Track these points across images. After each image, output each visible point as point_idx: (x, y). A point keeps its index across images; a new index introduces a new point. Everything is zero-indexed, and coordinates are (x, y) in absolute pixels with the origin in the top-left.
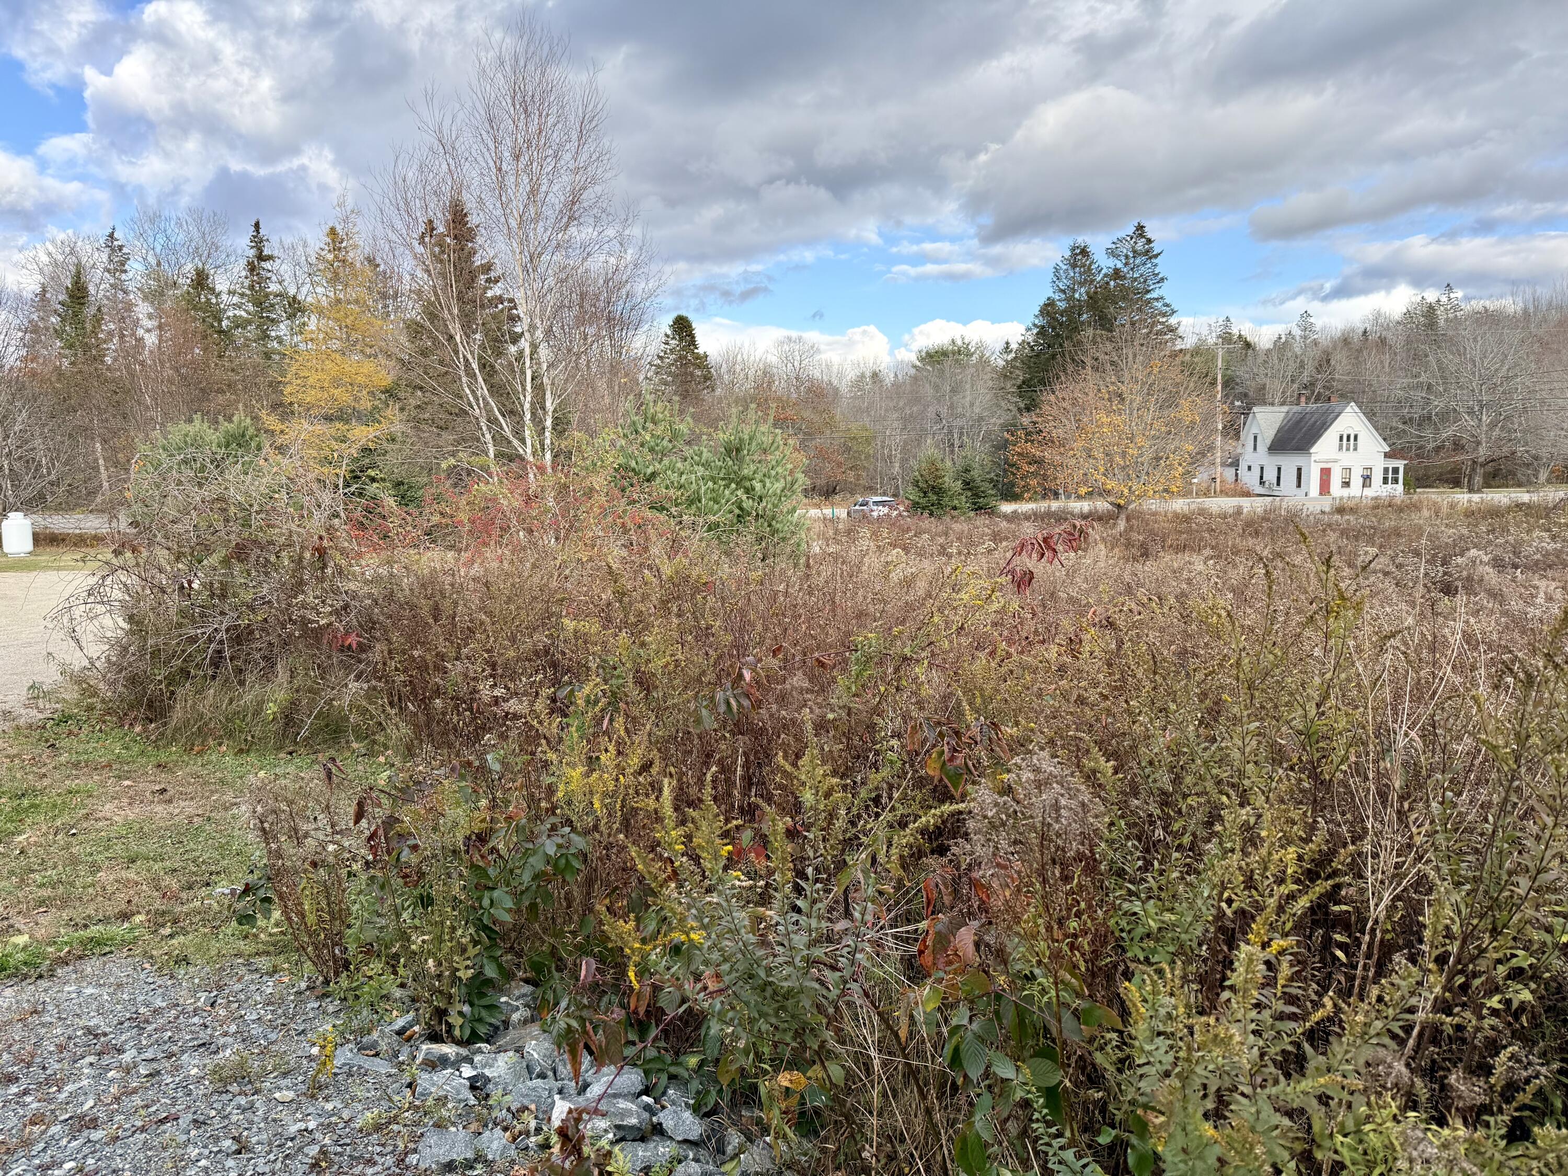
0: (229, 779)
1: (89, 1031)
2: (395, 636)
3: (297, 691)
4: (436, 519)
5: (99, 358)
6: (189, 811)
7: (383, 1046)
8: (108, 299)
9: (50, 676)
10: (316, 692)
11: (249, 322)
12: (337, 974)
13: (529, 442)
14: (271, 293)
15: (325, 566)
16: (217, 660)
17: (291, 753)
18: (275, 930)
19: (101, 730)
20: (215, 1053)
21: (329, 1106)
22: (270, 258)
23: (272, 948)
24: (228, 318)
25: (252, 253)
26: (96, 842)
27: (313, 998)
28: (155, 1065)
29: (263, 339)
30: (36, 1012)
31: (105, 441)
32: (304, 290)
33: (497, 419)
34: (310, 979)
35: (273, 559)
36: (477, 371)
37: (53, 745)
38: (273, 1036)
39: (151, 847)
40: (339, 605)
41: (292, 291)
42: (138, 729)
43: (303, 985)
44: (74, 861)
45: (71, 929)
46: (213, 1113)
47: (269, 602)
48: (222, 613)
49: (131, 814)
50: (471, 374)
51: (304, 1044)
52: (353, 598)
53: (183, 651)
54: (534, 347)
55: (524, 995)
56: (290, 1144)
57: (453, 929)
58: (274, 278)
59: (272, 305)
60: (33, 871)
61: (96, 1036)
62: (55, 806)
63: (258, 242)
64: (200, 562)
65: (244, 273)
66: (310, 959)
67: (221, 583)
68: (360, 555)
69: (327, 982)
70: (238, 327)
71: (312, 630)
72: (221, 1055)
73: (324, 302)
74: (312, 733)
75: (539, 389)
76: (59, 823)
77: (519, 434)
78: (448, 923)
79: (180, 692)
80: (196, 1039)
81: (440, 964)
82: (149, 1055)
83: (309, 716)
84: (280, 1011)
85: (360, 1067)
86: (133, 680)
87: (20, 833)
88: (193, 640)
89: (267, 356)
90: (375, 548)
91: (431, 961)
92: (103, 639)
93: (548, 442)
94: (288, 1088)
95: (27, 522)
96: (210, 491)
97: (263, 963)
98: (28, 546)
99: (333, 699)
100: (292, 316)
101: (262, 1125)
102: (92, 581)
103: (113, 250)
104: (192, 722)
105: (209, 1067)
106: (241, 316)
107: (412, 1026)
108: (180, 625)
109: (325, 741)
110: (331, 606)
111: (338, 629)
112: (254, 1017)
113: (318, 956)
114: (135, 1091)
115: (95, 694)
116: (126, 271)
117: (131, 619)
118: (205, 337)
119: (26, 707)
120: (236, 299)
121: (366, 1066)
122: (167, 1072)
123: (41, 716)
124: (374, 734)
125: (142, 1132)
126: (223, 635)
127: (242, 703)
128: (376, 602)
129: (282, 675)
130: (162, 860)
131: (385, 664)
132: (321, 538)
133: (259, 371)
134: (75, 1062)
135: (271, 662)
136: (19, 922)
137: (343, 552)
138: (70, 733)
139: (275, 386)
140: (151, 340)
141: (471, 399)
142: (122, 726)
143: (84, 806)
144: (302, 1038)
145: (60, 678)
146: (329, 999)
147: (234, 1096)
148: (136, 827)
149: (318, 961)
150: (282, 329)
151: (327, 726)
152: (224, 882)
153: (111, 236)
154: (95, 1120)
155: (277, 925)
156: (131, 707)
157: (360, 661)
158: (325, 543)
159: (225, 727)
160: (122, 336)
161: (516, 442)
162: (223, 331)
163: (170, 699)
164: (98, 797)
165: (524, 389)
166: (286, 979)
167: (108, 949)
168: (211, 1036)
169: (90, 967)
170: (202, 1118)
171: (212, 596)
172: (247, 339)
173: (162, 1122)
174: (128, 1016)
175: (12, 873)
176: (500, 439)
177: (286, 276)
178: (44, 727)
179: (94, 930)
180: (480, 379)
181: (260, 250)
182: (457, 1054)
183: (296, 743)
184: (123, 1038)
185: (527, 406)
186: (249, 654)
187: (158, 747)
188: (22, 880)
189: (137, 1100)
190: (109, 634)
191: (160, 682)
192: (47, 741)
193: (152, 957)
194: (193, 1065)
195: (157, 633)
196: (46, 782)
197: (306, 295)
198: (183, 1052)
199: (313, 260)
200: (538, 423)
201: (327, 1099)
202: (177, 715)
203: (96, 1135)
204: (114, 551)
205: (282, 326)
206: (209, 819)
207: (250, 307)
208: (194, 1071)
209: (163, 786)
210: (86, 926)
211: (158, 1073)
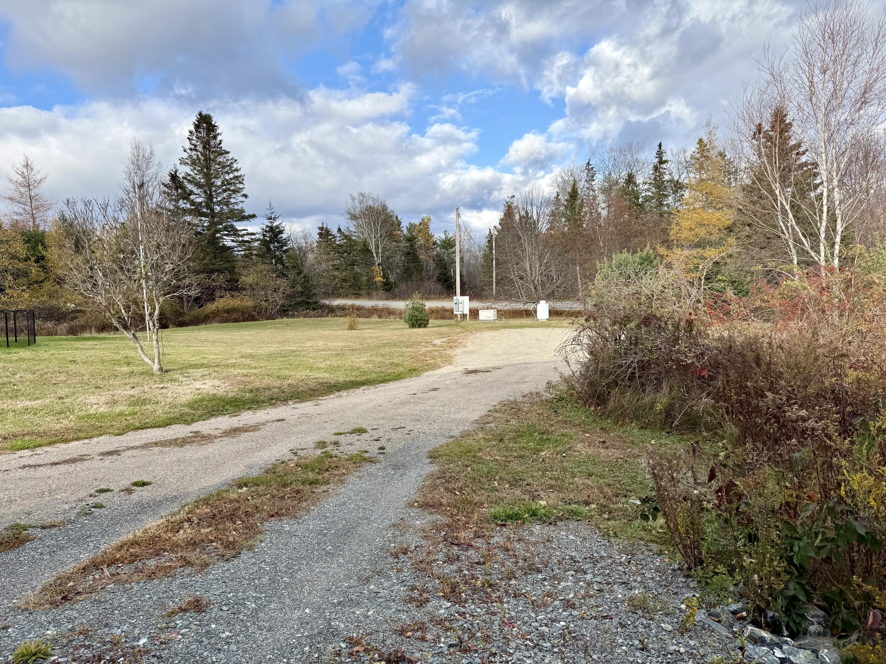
0: (636, 441)
1: (572, 558)
2: (732, 373)
3: (674, 399)
4: (758, 303)
5: (581, 225)
6: (616, 455)
7: (723, 617)
8: (586, 195)
9: (555, 378)
10: (684, 401)
11: (653, 198)
12: (696, 566)
13: (822, 254)
14: (665, 181)
15: (691, 330)
16: (632, 377)
17: (668, 433)
18: (660, 530)
19: (576, 407)
20: (631, 589)
21: (692, 643)
22: (666, 161)
23: (659, 540)
24: (642, 197)
25: (656, 160)
26: (574, 462)
27: (682, 576)
28: (601, 586)
29: (659, 206)
30: (548, 540)
31: (581, 265)
32: (683, 177)
33: (800, 239)
34: (680, 563)
35: (663, 325)
36: (789, 211)
37: (556, 411)
38: (660, 591)
39: (597, 470)
40: (698, 352)
41: (676, 178)
42: (592, 408)
43: (676, 567)
44: (564, 470)
45: (563, 503)
46: (629, 623)
47: (660, 349)
48: (636, 353)
49: (590, 451)
50: (784, 212)
51: (677, 601)
52: (707, 349)
53: (615, 371)
54: (831, 191)
55: (818, 616)
56: (669, 656)
57: (771, 560)
58: (667, 172)
59: (665, 187)
60: (548, 471)
61: (575, 561)
62: (556, 441)
63: (660, 154)
64: (625, 326)
65: (651, 172)
66: (681, 553)
67: (636, 337)
68: (710, 324)
69: (689, 569)
70: (647, 201)
71: (683, 365)
72: (633, 592)
73: (693, 181)
74: (680, 423)
75: (832, 219)
76: (558, 449)
77: (815, 248)
78: (768, 555)
79: (613, 392)
80: (621, 579)
81: (761, 579)
82: (598, 579)
83: (679, 414)
84: (664, 577)
85: (709, 626)
86: (591, 384)
87: (542, 451)
88: (620, 366)
89: (661, 215)
90: (721, 320)
91: (756, 576)
92: (578, 362)
93: (837, 252)
94: (668, 623)
95: (547, 305)
96: (632, 289)
97: (655, 547)
98: (547, 316)
99: (693, 406)
100: (675, 192)
101: (654, 639)
102: (575, 333)
103: (589, 170)
104: (618, 408)
105: (627, 596)
106: (649, 195)
107: (741, 612)
108: (614, 358)
109: (688, 429)
110: (695, 353)
111: (698, 367)
112: (650, 576)
113: (685, 552)
114: (591, 596)
115: (574, 389)
116: (594, 180)
117: (591, 353)
118: (630, 209)
119: (545, 391)
120: (646, 187)
121: (713, 626)
122: (607, 592)
123: (551, 397)
124: (716, 429)
125: (595, 619)
126: (635, 365)
127: (643, 402)
128: (720, 352)
129: (665, 389)
130: (604, 478)
131: (724, 388)
132: (690, 314)
133: (656, 223)
134: (566, 571)
135: (659, 382)
136: (542, 494)
137: (702, 322)
138: (563, 406)
139: (665, 231)
140: (604, 213)
141: (784, 228)
142: (585, 406)
143: (569, 443)
144: (675, 596)
145: (559, 379)
146: (691, 579)
147: (640, 617)
148: (592, 458)
149: (685, 555)
150: (670, 200)
151: (689, 420)
152: (634, 497)
153: (588, 164)
154: (574, 604)
155: (661, 527)
156: (590, 397)
157: (709, 385)
158: (693, 317)
159: (634, 413)
160: (591, 213)
161: (813, 254)
162: (640, 205)
163: (608, 395)
164: (575, 440)
165: (821, 219)
166: (667, 560)
167: (579, 518)
168: (628, 580)
169: (572, 525)
170: (624, 623)
171: (631, 344)
172: (651, 207)
173: (605, 617)
174: (589, 555)
175: (539, 469)
176: (802, 252)
177: (674, 171)
178: (552, 402)
179: (574, 507)
180: (791, 216)
181: (661, 158)
182: (771, 639)
183: (671, 427)
184: (586, 567)
185: (823, 229)
186: (648, 376)
187: (601, 419)
188: (543, 474)
189: (592, 601)
190: (581, 360)
191: (604, 386)
192: (553, 409)
193: (599, 528)
194: (620, 593)
195: (603, 361)
196: (553, 428)
197: (684, 179)
198: (615, 584)
199: (688, 159)
200: (831, 240)
201: (690, 637)
202: (611, 404)
203: (575, 613)
204: (586, 320)
205: (670, 198)
206: (626, 461)
207: (654, 190)
208: (620, 596)
209: (604, 440)
210: (570, 503)
211: (603, 591)
